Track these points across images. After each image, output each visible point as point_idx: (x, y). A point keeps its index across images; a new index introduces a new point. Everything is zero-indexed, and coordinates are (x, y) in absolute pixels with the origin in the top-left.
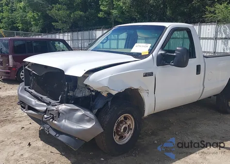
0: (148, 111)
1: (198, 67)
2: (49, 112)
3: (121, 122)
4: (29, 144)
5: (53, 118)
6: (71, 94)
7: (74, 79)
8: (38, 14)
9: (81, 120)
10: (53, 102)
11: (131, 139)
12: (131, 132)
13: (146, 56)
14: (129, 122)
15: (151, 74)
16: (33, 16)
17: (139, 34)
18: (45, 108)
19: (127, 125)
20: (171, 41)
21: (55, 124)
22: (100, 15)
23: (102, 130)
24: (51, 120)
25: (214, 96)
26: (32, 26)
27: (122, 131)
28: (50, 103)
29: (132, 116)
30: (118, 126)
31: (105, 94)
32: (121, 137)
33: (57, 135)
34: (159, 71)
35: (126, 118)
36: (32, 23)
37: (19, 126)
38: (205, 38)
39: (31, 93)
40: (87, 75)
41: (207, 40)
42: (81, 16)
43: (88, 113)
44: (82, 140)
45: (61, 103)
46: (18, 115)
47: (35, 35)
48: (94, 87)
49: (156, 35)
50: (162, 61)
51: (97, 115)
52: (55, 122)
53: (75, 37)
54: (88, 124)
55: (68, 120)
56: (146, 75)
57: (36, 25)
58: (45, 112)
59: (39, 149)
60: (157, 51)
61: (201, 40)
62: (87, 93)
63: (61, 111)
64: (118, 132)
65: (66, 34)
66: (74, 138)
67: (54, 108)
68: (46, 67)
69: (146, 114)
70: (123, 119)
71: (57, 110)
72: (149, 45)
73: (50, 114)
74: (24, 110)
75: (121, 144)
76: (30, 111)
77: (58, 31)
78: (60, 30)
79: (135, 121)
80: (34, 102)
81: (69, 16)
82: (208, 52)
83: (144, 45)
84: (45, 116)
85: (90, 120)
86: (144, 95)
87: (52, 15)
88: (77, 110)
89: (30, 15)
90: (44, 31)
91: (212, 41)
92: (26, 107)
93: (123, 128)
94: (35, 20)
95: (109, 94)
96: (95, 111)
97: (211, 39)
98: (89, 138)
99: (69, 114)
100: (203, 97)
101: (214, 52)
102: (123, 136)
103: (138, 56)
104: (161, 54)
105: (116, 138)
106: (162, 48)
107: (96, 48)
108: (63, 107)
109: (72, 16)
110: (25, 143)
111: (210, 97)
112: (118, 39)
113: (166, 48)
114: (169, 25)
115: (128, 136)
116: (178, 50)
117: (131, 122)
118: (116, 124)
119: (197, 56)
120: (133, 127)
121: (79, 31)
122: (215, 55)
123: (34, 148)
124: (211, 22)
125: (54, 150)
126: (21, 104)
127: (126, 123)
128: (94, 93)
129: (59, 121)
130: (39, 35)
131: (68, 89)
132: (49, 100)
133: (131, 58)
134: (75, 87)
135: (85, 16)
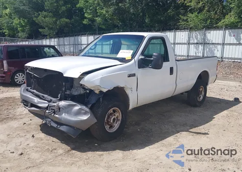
0: (132, 105)
1: (172, 69)
2: (51, 108)
3: (111, 114)
4: (33, 136)
5: (54, 113)
6: (68, 92)
7: (71, 80)
8: (24, 21)
9: (78, 113)
10: (54, 99)
11: (119, 128)
12: (119, 123)
13: (129, 61)
14: (117, 114)
15: (134, 75)
16: (20, 22)
17: (123, 42)
18: (47, 105)
19: (115, 117)
20: (150, 46)
21: (56, 117)
22: (85, 22)
23: (96, 121)
24: (53, 114)
25: (185, 92)
26: (19, 32)
27: (112, 121)
28: (51, 100)
29: (120, 109)
30: (109, 117)
31: (97, 92)
32: (111, 127)
33: (59, 126)
34: (140, 72)
35: (114, 111)
36: (19, 29)
37: (20, 122)
38: (180, 44)
39: (33, 93)
40: (82, 76)
41: (181, 45)
42: (67, 23)
43: (84, 107)
44: (80, 129)
45: (60, 100)
46: (18, 114)
47: (22, 41)
48: (89, 86)
49: (137, 43)
50: (142, 64)
51: (91, 109)
52: (57, 116)
53: (61, 43)
54: (84, 116)
55: (67, 113)
56: (130, 76)
57: (23, 31)
58: (47, 108)
59: (42, 140)
60: (138, 56)
61: (176, 45)
62: (82, 92)
63: (61, 106)
64: (108, 122)
65: (53, 40)
66: (73, 127)
67: (55, 104)
68: (46, 70)
69: (131, 108)
70: (112, 112)
71: (58, 106)
72: (132, 52)
73: (52, 109)
74: (27, 107)
75: (111, 132)
76: (33, 108)
77: (44, 37)
78: (47, 36)
79: (122, 113)
80: (36, 100)
81: (55, 22)
82: (182, 56)
83: (128, 51)
84: (47, 111)
85: (85, 113)
86: (128, 92)
87: (39, 22)
88: (74, 105)
89: (16, 21)
90: (30, 37)
91: (185, 45)
92: (29, 105)
93: (112, 119)
94: (22, 26)
95: (101, 92)
96: (90, 106)
97: (184, 44)
98: (85, 127)
99: (67, 109)
100: (176, 93)
101: (188, 56)
102: (112, 126)
103: (123, 60)
104: (141, 59)
105: (107, 127)
106: (142, 54)
107: (85, 53)
108: (63, 103)
109: (58, 23)
110: (29, 136)
111: (182, 94)
112: (102, 45)
113: (146, 53)
114: (147, 35)
115: (116, 126)
116: (155, 56)
117: (119, 115)
118: (107, 116)
119: (170, 60)
120: (120, 118)
121: (65, 36)
122: (188, 58)
123: (37, 139)
124: (184, 29)
125: (55, 139)
126: (23, 103)
127: (115, 115)
128: (88, 91)
129: (59, 115)
130: (26, 41)
131: (65, 89)
132: (50, 98)
133: (117, 62)
134: (72, 87)
135: (70, 23)
